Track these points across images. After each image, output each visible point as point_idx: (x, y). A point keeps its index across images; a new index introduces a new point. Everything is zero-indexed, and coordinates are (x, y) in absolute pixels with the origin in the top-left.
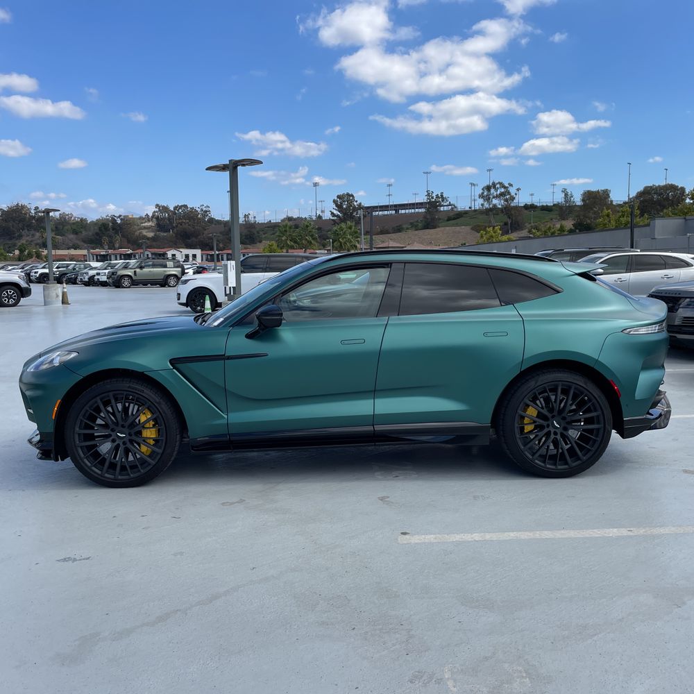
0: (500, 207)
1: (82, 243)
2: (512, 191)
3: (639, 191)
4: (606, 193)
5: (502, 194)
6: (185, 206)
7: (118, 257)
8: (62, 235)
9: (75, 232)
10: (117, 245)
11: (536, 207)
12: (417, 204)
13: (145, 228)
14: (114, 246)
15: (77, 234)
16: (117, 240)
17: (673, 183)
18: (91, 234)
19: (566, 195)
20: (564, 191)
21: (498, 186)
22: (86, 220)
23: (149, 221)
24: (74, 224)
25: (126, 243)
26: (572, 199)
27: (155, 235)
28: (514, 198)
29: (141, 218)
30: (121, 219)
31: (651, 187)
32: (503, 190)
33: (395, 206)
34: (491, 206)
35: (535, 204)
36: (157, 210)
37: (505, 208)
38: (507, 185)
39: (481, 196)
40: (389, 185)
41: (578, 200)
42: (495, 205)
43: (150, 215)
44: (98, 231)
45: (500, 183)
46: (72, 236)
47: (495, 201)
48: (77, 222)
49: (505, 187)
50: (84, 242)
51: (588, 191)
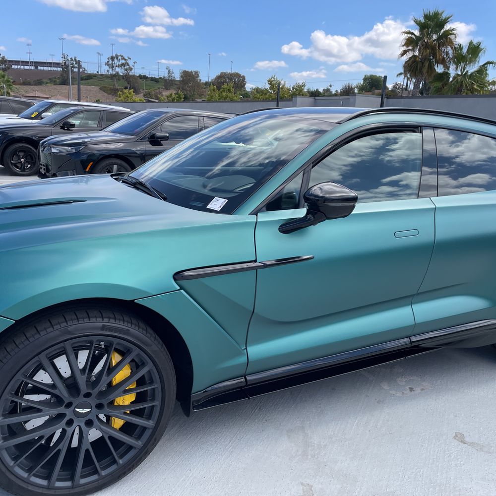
0: (121, 74)
2: (131, 63)
3: (217, 75)
4: (197, 73)
5: (123, 65)
11: (147, 77)
12: (54, 63)
17: (238, 72)
19: (169, 71)
20: (168, 68)
21: (120, 58)
26: (173, 75)
28: (132, 69)
31: (225, 73)
32: (124, 61)
33: (35, 62)
34: (114, 73)
35: (147, 75)
37: (125, 76)
38: (127, 58)
39: (107, 64)
40: (29, 45)
41: (177, 77)
42: (118, 73)
45: (122, 56)
47: (117, 69)
49: (125, 60)
51: (185, 71)
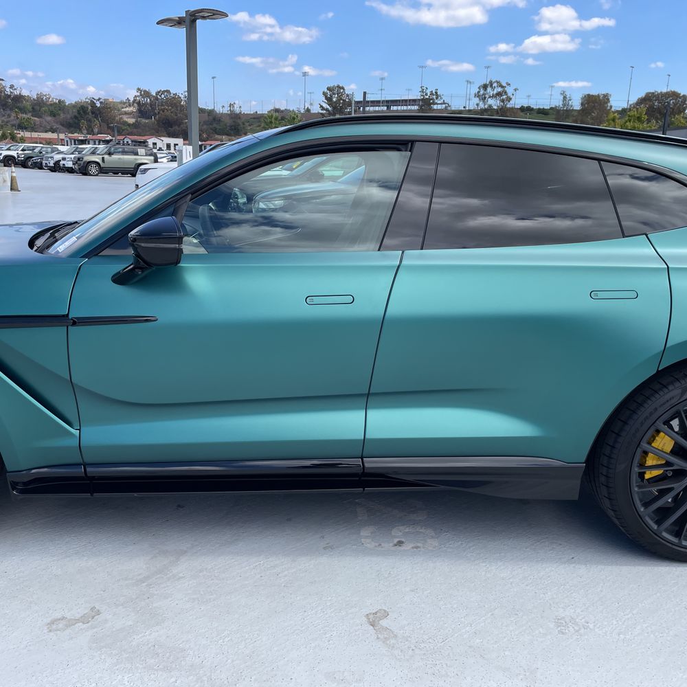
0: (495, 107)
1: (60, 126)
2: (510, 90)
3: (640, 97)
4: (606, 98)
5: (499, 94)
6: (168, 91)
7: (97, 143)
8: (39, 117)
9: (53, 114)
10: (96, 130)
11: (532, 109)
12: (410, 100)
13: (126, 113)
14: (92, 131)
15: (54, 116)
16: (96, 125)
17: (676, 91)
18: (69, 116)
19: (565, 98)
20: (563, 93)
21: (495, 85)
22: (63, 102)
23: (130, 106)
24: (51, 105)
25: (106, 129)
26: (570, 102)
27: (136, 121)
28: (511, 99)
29: (122, 103)
30: (101, 103)
31: (653, 93)
32: (500, 89)
33: (387, 101)
34: (486, 106)
35: (532, 106)
36: (139, 94)
37: (501, 109)
38: (504, 84)
39: (477, 95)
40: (382, 79)
41: (576, 105)
42: (490, 106)
43: (132, 100)
44: (76, 114)
45: (498, 82)
46: (49, 118)
47: (491, 102)
48: (55, 103)
49: (502, 87)
50: (63, 125)
51: (589, 95)
